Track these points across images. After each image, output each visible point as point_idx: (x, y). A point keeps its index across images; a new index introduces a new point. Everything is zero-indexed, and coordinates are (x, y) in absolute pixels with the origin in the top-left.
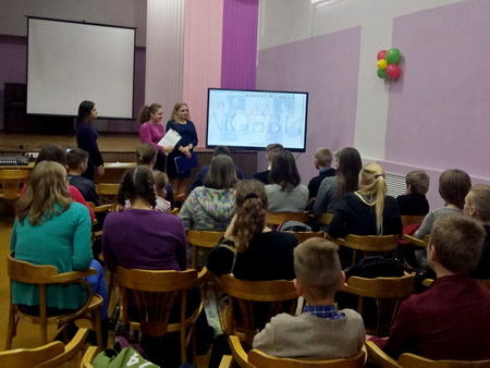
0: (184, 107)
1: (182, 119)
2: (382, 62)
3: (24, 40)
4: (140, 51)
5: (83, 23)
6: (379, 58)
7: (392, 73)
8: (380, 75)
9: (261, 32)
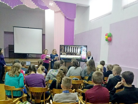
0: (55, 50)
1: (54, 54)
2: (107, 37)
3: (13, 33)
4: (44, 35)
5: (28, 28)
6: (106, 36)
7: (109, 40)
8: (106, 40)
9: (75, 29)
